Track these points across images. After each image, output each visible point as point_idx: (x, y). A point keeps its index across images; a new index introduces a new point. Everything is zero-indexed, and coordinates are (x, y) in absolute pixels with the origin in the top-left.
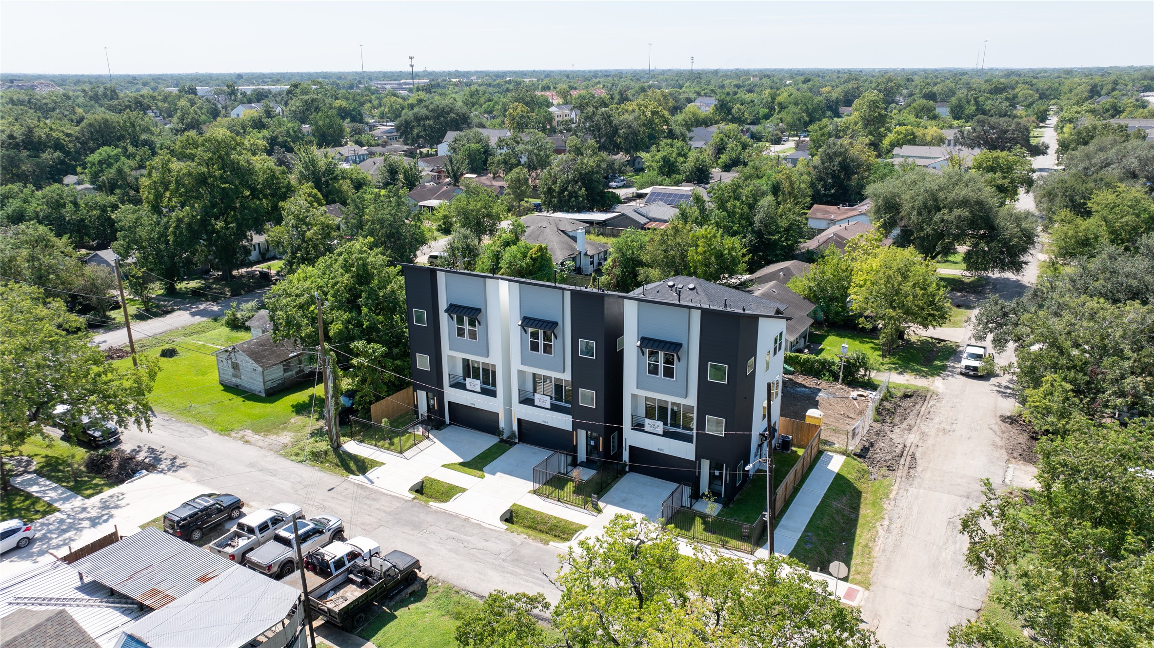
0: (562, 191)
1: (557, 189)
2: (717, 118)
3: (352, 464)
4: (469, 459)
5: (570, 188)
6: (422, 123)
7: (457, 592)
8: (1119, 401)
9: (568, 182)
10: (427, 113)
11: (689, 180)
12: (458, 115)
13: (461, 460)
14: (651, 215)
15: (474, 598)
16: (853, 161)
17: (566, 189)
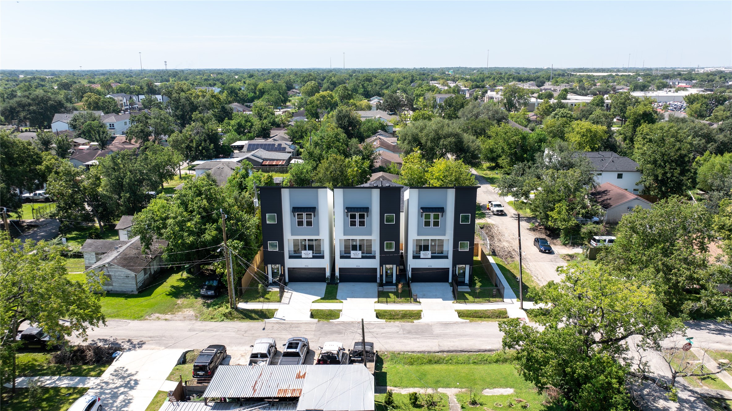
0: (197, 147)
1: (194, 145)
2: (230, 99)
3: (253, 315)
4: (323, 296)
5: (202, 145)
6: (26, 108)
7: (399, 354)
8: (584, 211)
9: (201, 141)
10: (29, 101)
11: (258, 136)
12: (55, 102)
13: (320, 298)
14: (263, 157)
15: (410, 353)
16: (353, 119)
17: (200, 145)
